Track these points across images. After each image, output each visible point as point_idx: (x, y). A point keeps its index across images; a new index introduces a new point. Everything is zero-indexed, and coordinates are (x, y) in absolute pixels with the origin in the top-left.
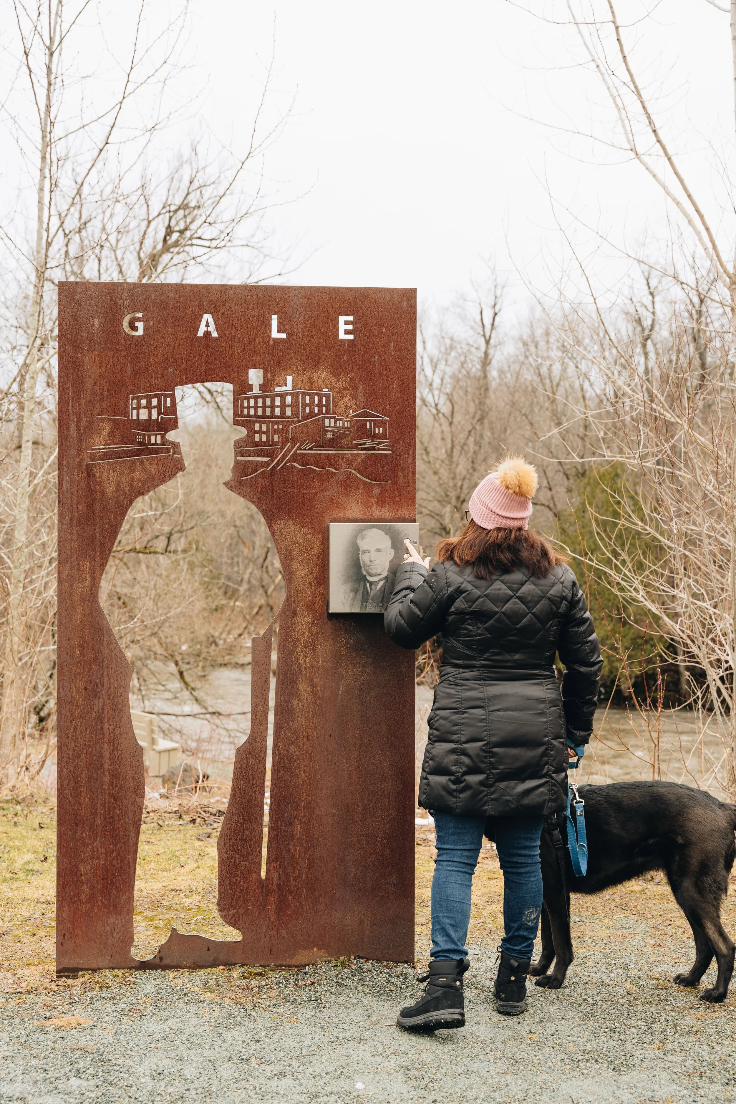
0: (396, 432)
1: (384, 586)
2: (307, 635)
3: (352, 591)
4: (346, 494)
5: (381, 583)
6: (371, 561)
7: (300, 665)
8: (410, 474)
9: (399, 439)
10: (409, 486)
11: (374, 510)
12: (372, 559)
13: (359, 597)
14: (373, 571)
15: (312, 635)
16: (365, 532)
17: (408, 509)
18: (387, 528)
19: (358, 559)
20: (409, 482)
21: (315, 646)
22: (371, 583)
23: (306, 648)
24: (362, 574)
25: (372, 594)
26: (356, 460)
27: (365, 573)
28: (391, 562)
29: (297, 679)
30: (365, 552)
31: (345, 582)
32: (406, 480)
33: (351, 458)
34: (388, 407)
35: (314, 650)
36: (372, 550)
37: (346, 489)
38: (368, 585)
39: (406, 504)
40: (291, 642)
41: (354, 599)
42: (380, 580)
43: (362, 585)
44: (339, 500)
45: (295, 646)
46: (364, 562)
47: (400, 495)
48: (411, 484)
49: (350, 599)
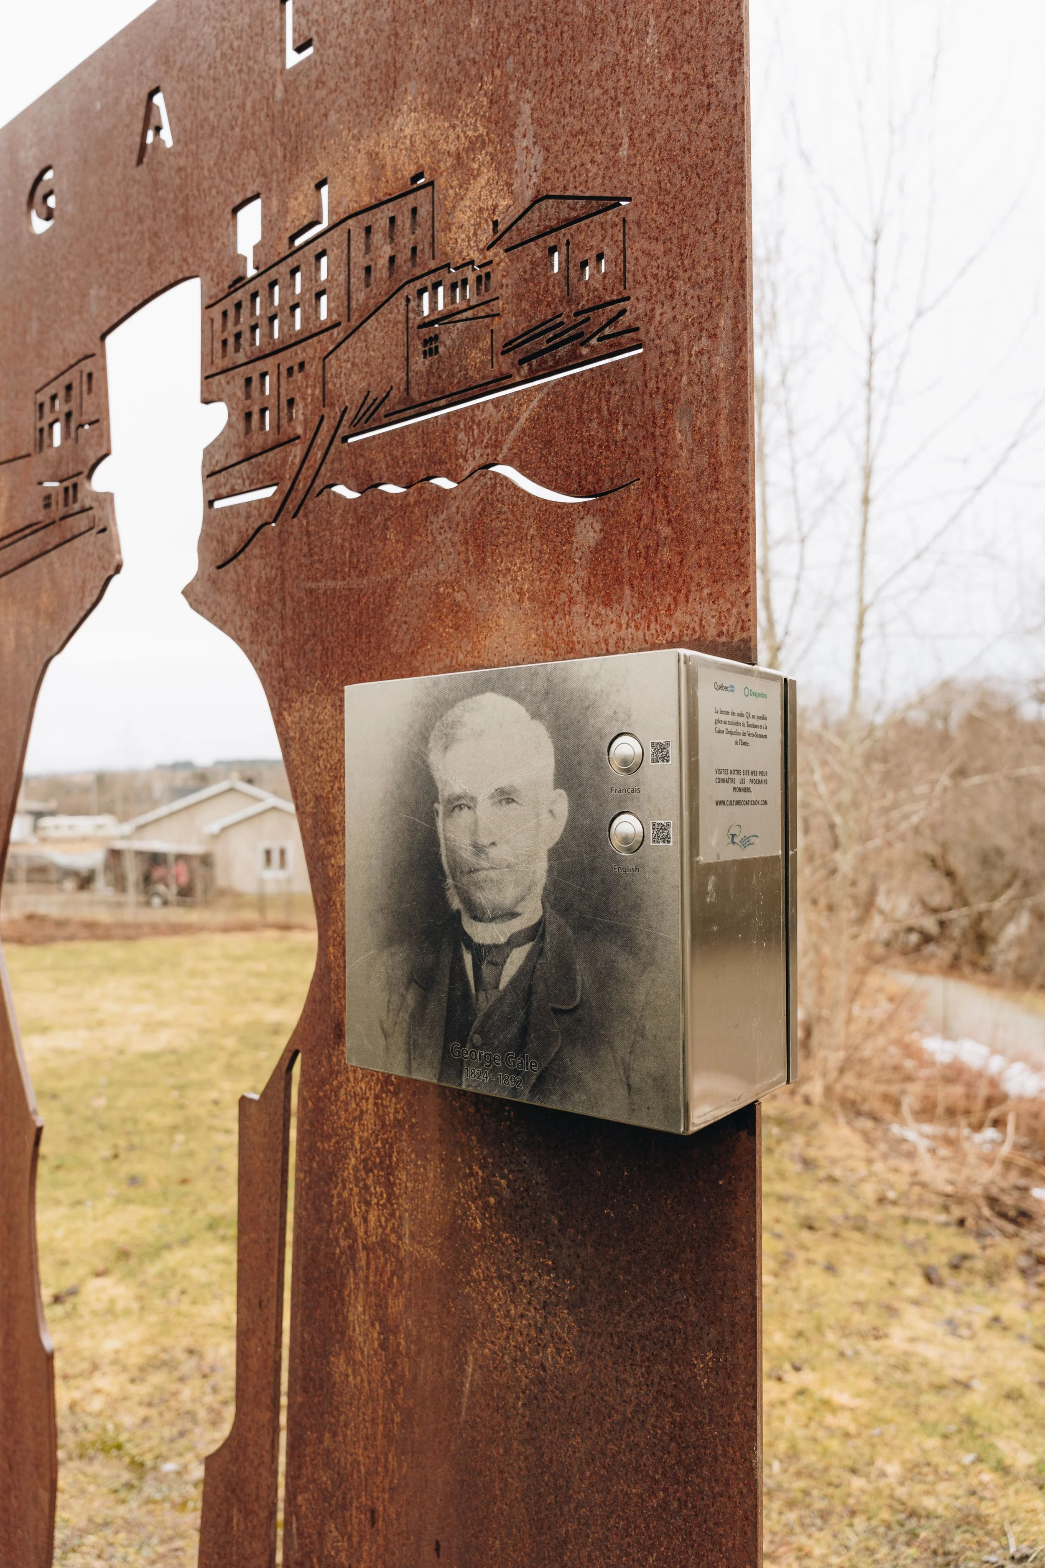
0: (658, 248)
1: (527, 971)
2: (369, 1120)
3: (411, 980)
4: (480, 568)
5: (517, 958)
6: (478, 849)
7: (350, 1230)
8: (723, 429)
9: (672, 276)
10: (716, 485)
11: (579, 621)
12: (484, 840)
13: (435, 1010)
14: (485, 898)
15: (383, 1126)
16: (457, 710)
17: (714, 598)
18: (540, 684)
19: (431, 840)
20: (716, 467)
21: (390, 1170)
22: (480, 952)
23: (368, 1171)
24: (446, 904)
25: (484, 1003)
26: (513, 419)
27: (456, 903)
28: (555, 853)
29: (343, 1277)
30: (457, 804)
31: (390, 940)
32: (703, 460)
33: (497, 417)
34: (623, 152)
35: (390, 1185)
36: (483, 798)
37: (480, 548)
38: (468, 959)
39: (703, 575)
40: (328, 1137)
41: (418, 1017)
42: (513, 942)
43: (446, 958)
44: (459, 597)
45: (340, 1156)
46: (451, 851)
47: (680, 538)
48: (726, 474)
49: (405, 1016)
